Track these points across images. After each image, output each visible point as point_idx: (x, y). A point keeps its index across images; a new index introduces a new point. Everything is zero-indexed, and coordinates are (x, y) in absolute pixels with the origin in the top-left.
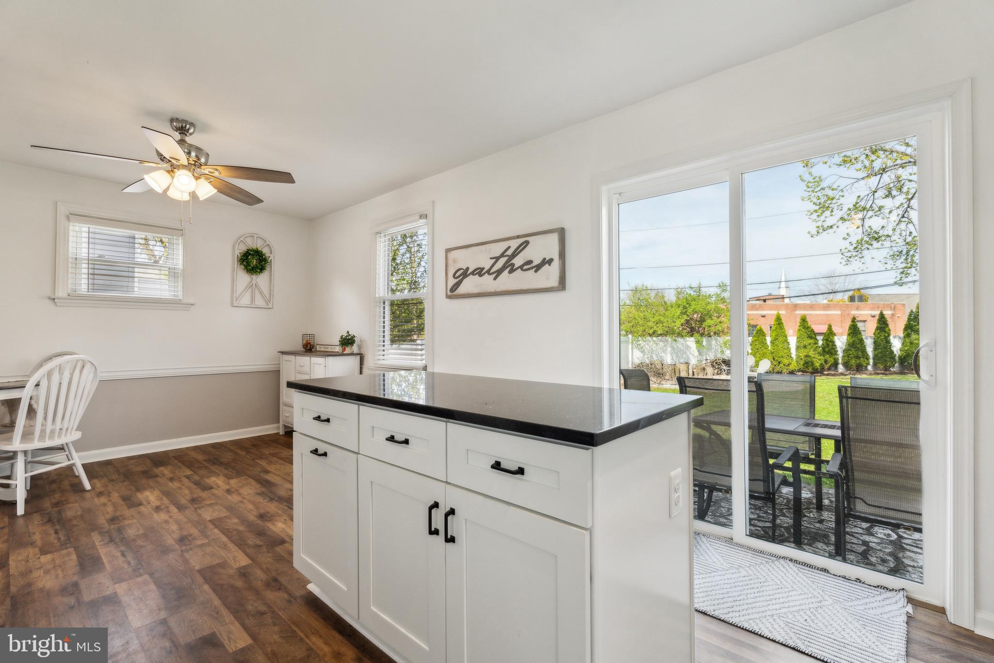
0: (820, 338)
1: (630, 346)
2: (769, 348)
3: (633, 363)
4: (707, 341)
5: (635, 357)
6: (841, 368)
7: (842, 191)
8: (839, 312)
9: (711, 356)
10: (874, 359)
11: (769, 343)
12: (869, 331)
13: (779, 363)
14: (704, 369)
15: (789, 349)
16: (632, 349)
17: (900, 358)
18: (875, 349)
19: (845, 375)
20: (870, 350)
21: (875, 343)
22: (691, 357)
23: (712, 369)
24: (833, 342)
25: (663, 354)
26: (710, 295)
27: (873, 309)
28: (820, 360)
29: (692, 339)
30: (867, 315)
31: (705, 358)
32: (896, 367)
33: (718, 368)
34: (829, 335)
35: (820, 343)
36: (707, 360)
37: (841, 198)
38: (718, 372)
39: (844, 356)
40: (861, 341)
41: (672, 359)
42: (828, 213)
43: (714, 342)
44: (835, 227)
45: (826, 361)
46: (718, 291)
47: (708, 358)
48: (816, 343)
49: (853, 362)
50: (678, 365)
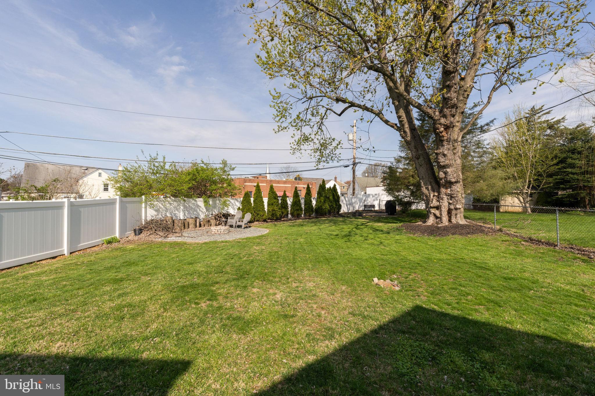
0: (280, 199)
1: (143, 205)
2: (253, 205)
3: (146, 220)
4: (213, 201)
5: (148, 215)
6: (290, 216)
7: (291, 105)
8: (290, 185)
9: (216, 212)
10: (305, 210)
11: (252, 202)
12: (302, 194)
13: (258, 214)
14: (209, 221)
15: (263, 206)
16: (146, 208)
17: (315, 209)
18: (305, 205)
19: (292, 220)
20: (303, 206)
21: (305, 201)
22: (200, 213)
23: (215, 221)
24: (286, 201)
25: (176, 212)
26: (216, 168)
27: (304, 184)
28: (279, 212)
29: (201, 199)
30: (302, 187)
31: (211, 213)
32: (313, 215)
33: (220, 220)
34: (285, 196)
35: (280, 202)
36: (212, 214)
37: (291, 109)
38: (219, 223)
39: (291, 209)
40: (299, 201)
41: (185, 215)
42: (283, 119)
43: (218, 202)
44: (287, 128)
45: (282, 213)
46: (221, 166)
47: (214, 213)
48: (278, 202)
49: (296, 213)
50: (188, 220)
